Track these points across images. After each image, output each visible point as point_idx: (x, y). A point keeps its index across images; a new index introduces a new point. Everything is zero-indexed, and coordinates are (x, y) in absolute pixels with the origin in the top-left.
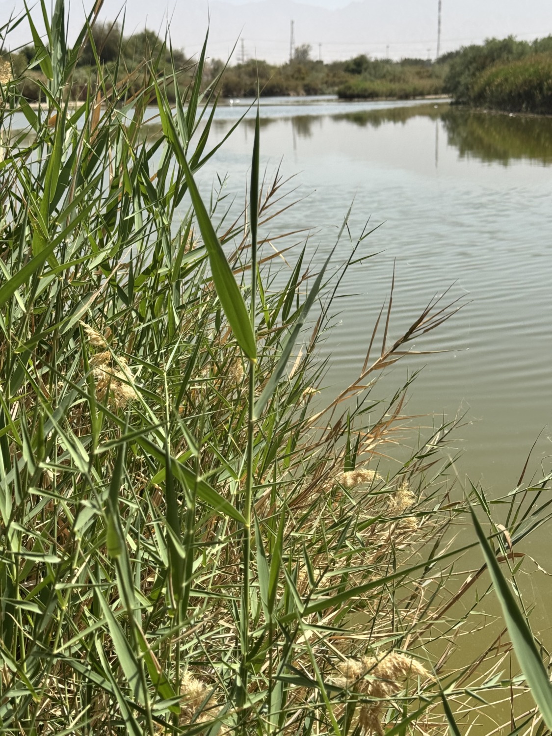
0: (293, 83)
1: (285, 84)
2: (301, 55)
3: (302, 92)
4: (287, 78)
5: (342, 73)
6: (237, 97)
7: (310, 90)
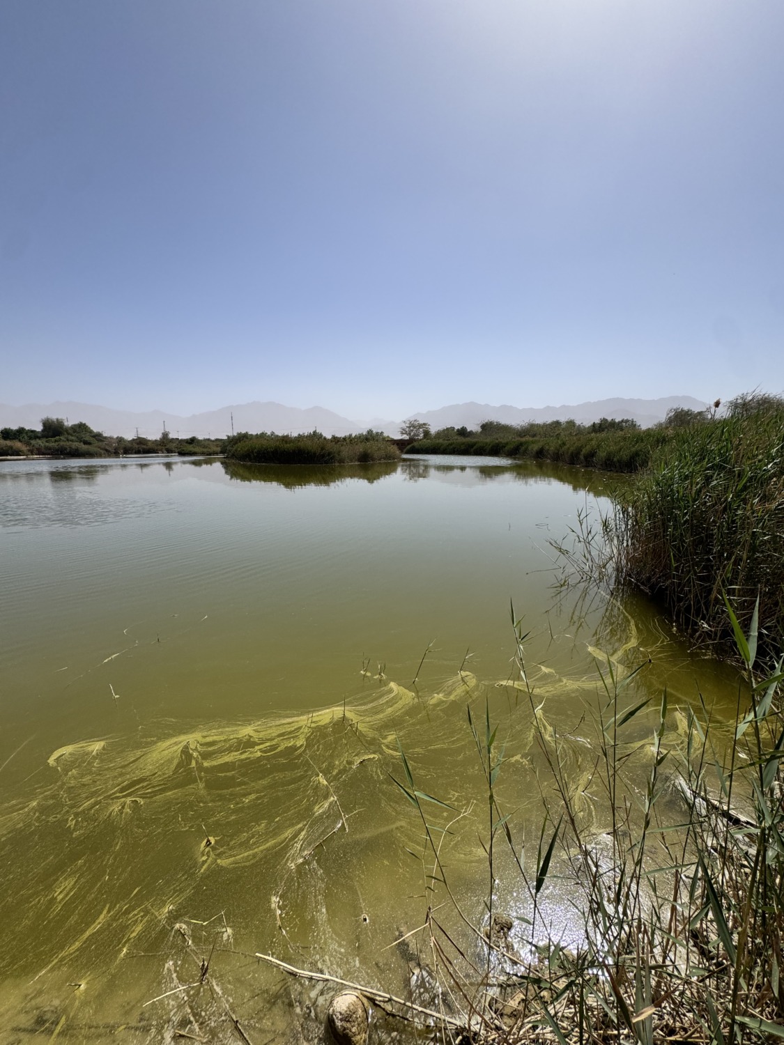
0: (160, 447)
1: (156, 448)
2: (165, 435)
3: (165, 451)
4: (157, 445)
5: (185, 444)
6: (131, 453)
7: (169, 451)
